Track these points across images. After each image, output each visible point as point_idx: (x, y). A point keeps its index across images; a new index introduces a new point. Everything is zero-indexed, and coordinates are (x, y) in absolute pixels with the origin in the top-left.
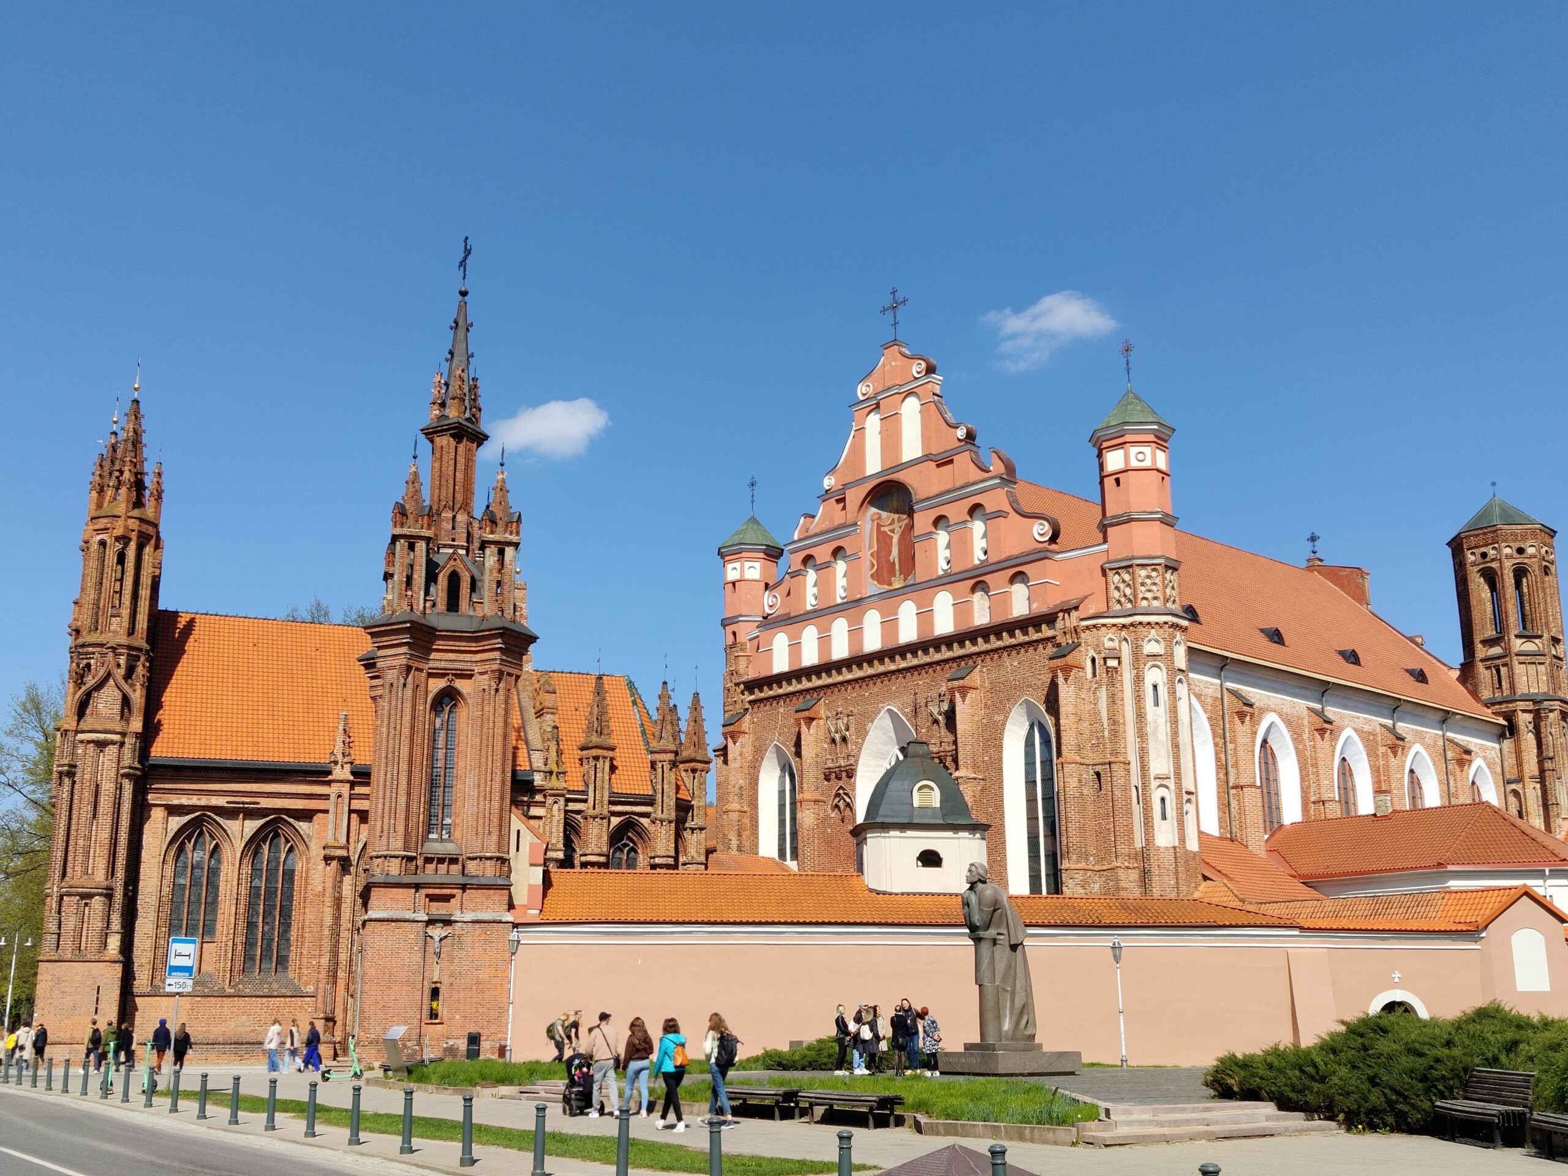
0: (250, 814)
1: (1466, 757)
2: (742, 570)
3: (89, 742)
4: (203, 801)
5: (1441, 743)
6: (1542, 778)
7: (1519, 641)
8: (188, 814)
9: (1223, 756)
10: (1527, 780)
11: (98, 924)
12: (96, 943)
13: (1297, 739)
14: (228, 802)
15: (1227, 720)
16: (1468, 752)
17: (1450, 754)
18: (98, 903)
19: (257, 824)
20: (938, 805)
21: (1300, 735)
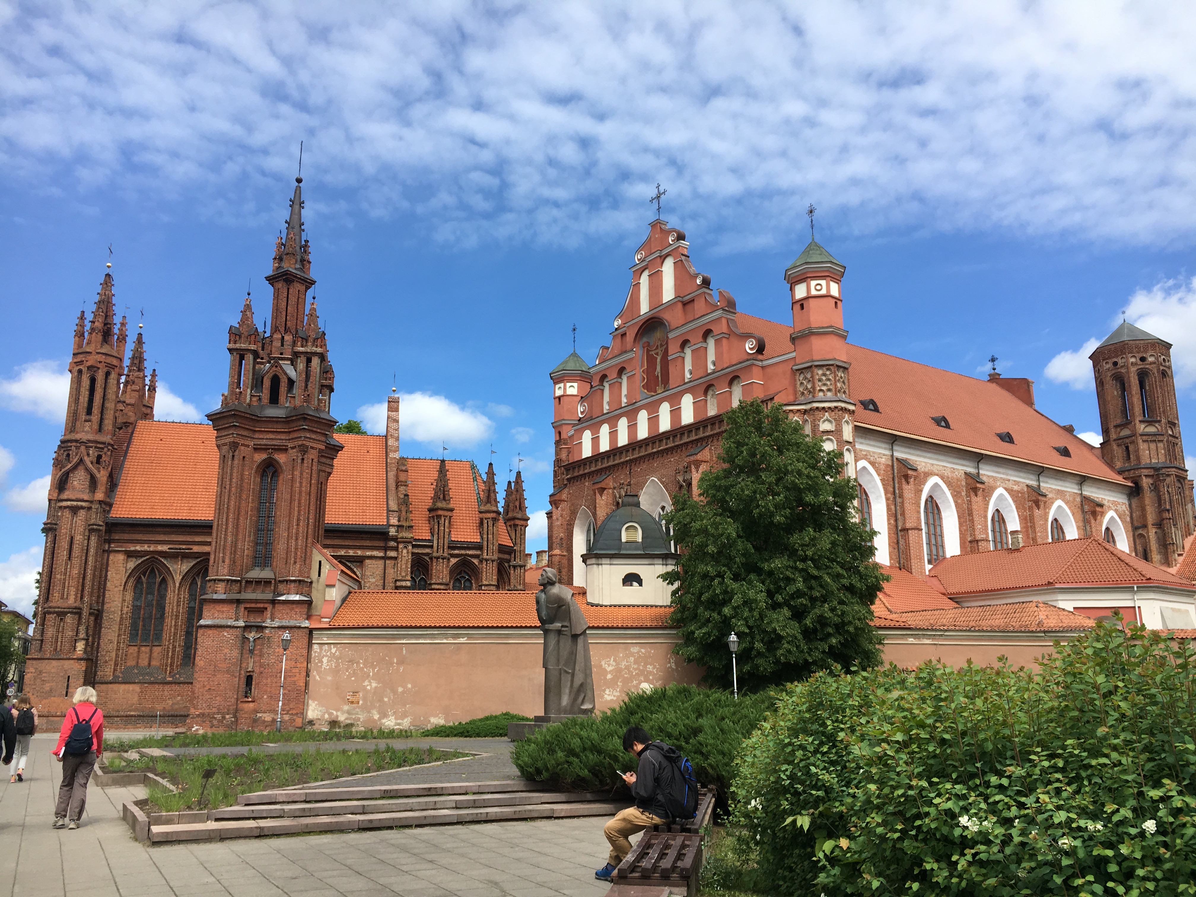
0: (186, 556)
1: (1098, 509)
2: (565, 389)
3: (65, 507)
4: (152, 548)
5: (1078, 499)
6: (1160, 525)
7: (1143, 426)
8: (142, 557)
9: (893, 507)
10: (1150, 526)
11: (70, 633)
12: (67, 646)
13: (956, 495)
14: (169, 549)
15: (896, 482)
16: (1101, 506)
17: (1086, 508)
18: (69, 619)
19: (190, 563)
20: (640, 540)
21: (959, 493)
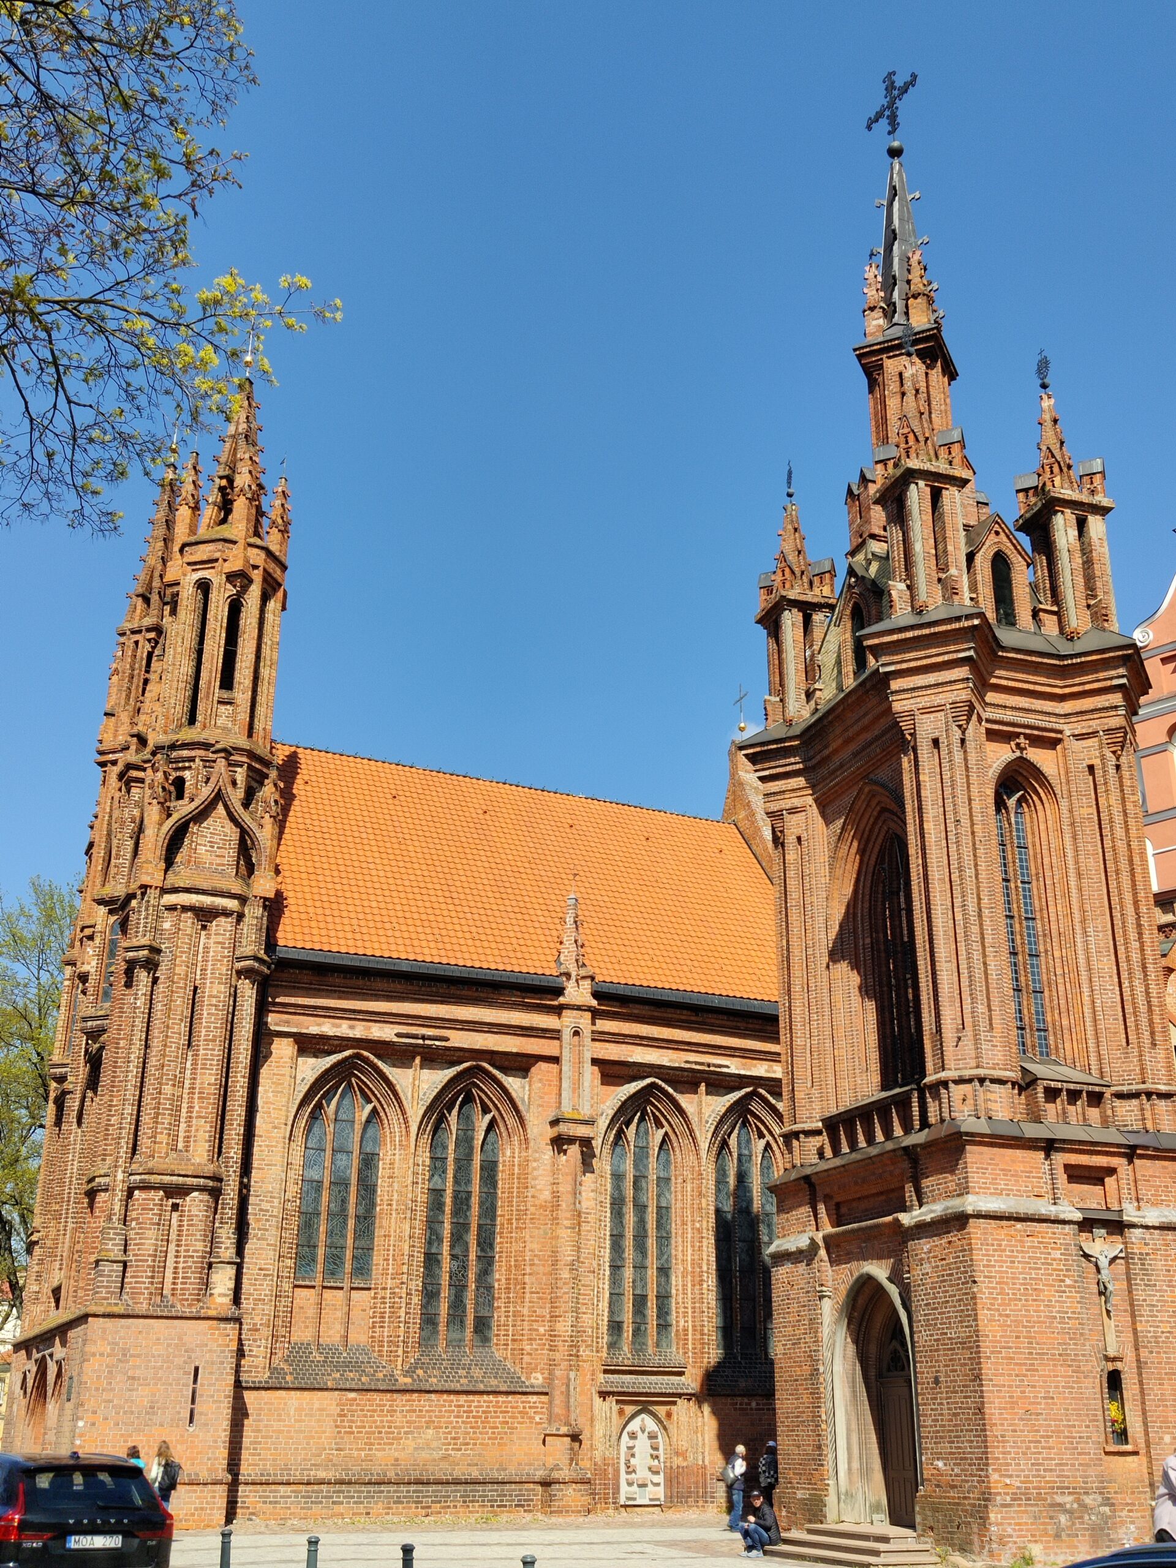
0: (433, 1057)
3: (185, 909)
4: (359, 1030)
8: (329, 1053)
11: (195, 1245)
12: (190, 1282)
14: (398, 1035)
19: (444, 1075)
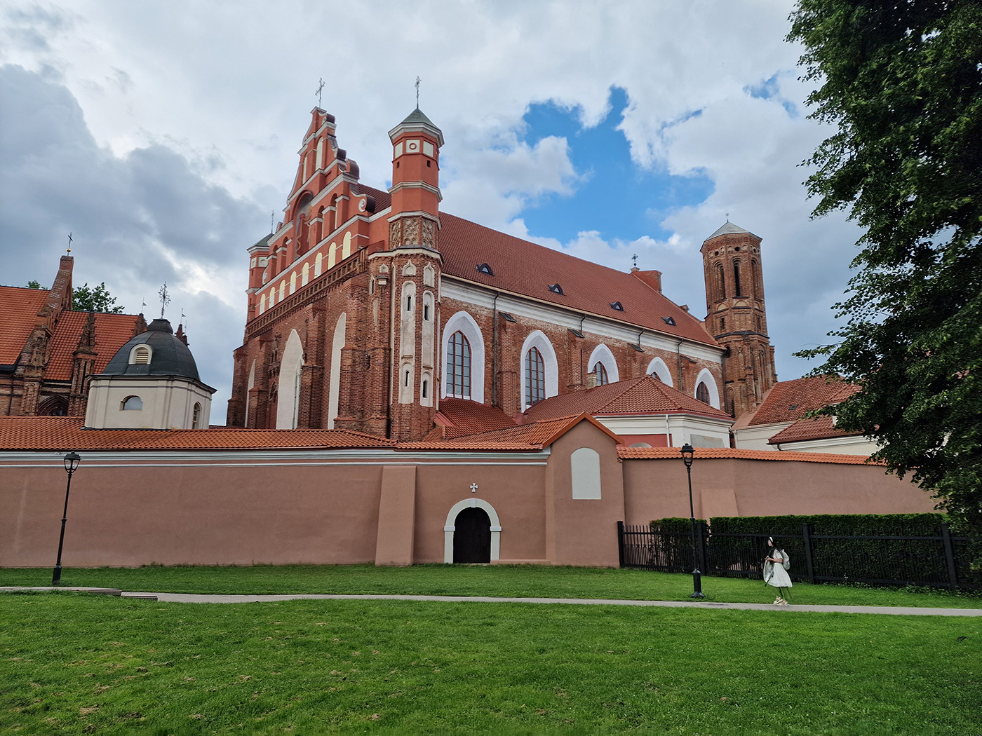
1: (691, 365)
2: (258, 262)
5: (675, 357)
6: (744, 380)
7: (735, 301)
9: (491, 353)
10: (737, 381)
13: (557, 347)
15: (496, 331)
16: (696, 364)
17: (681, 364)
20: (149, 363)
21: (560, 346)
